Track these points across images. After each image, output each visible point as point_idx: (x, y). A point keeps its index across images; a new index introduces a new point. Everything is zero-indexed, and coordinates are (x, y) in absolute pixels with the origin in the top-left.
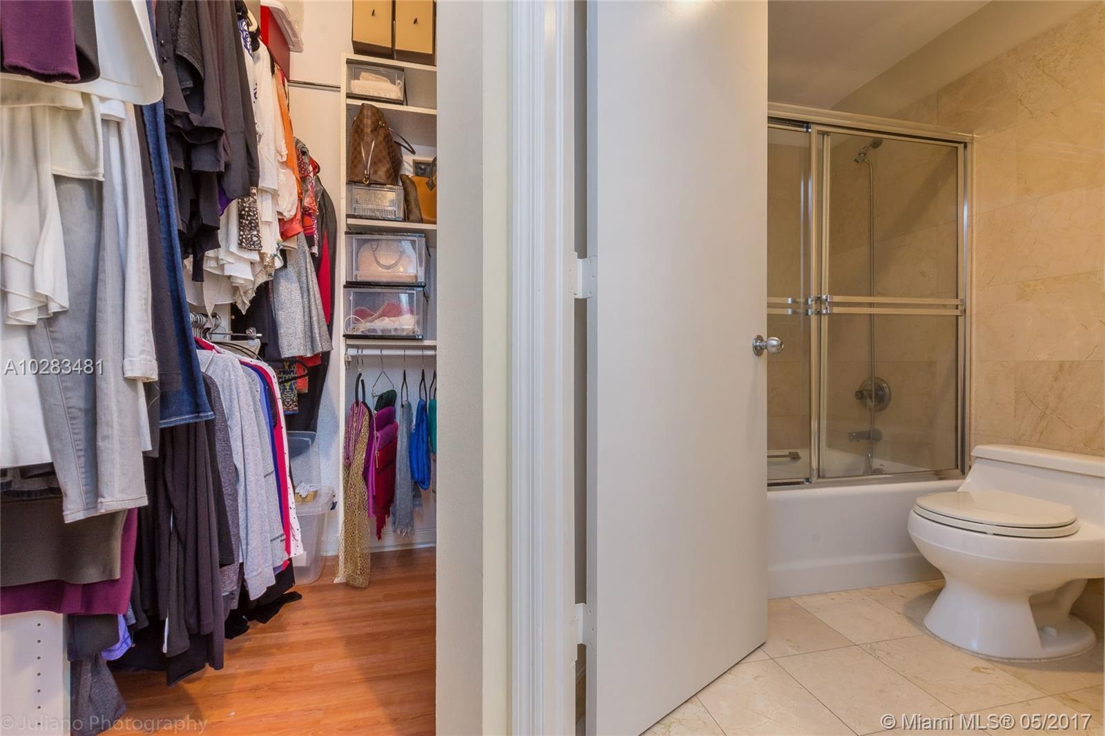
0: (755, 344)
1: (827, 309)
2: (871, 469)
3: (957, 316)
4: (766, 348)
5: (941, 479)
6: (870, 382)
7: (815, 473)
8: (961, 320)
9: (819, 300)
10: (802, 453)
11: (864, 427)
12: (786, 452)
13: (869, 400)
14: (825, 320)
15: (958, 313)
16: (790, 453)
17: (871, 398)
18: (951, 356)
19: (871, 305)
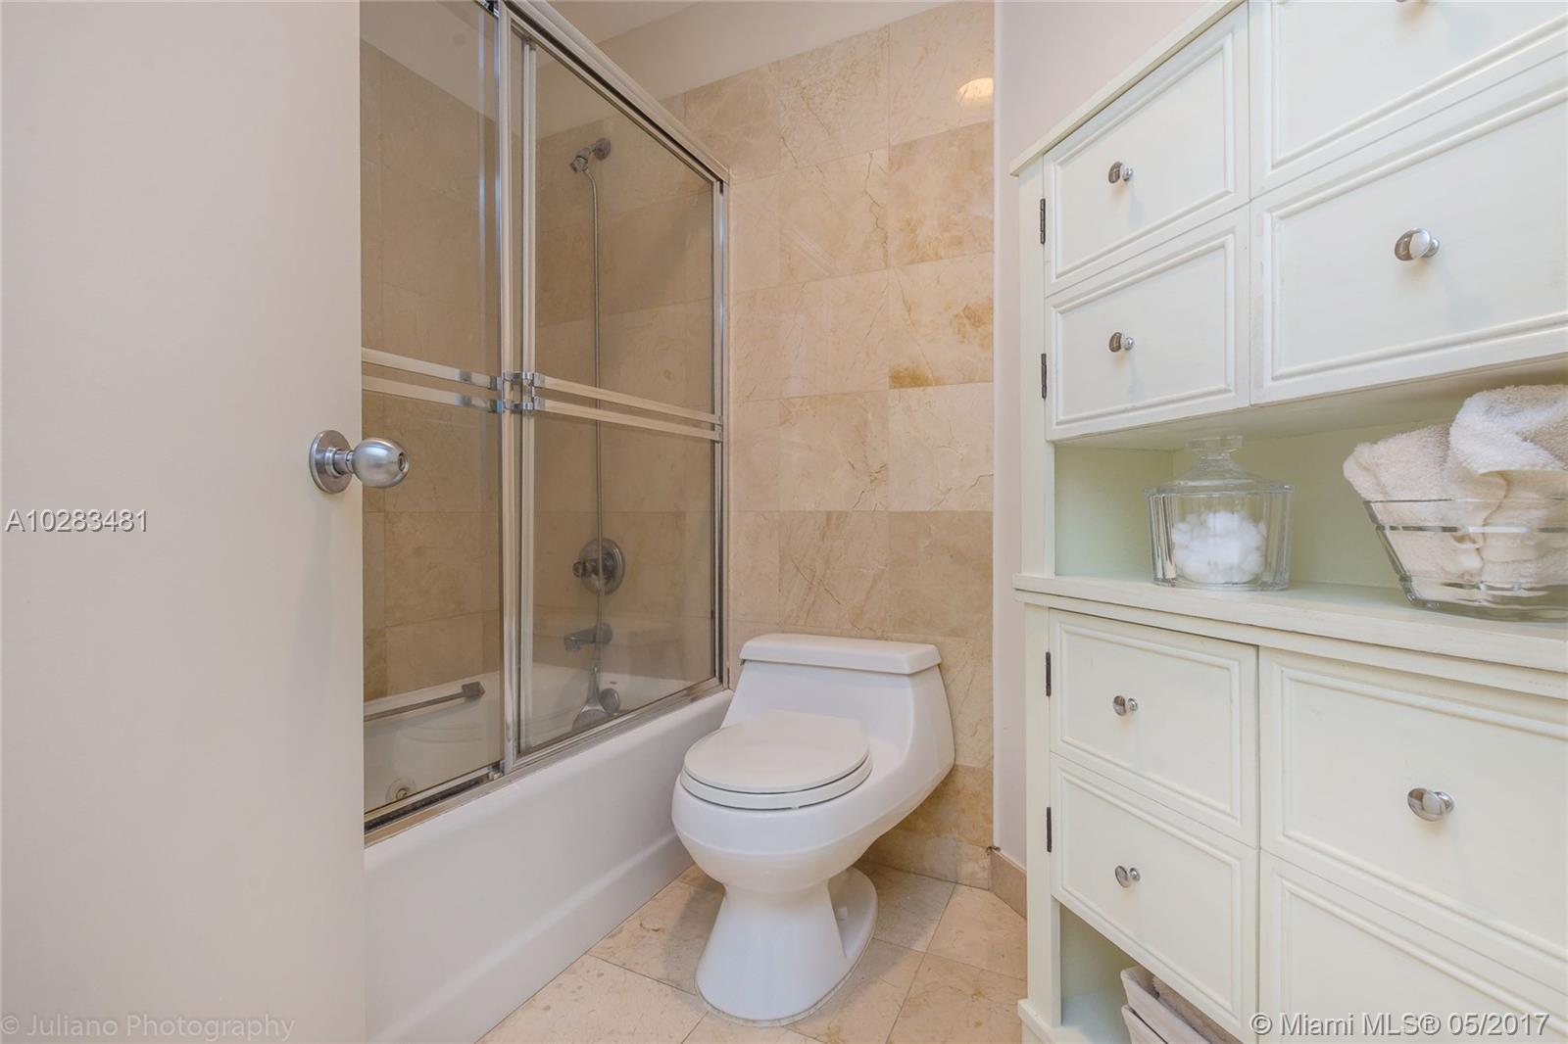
0: (319, 457)
1: (533, 401)
2: (598, 690)
3: (713, 442)
4: (355, 471)
5: (693, 700)
6: (595, 547)
7: (510, 747)
8: (718, 446)
9: (517, 379)
10: (487, 682)
11: (586, 623)
12: (455, 688)
13: (593, 576)
14: (529, 425)
15: (714, 435)
16: (463, 686)
17: (597, 574)
18: (706, 503)
19: (596, 403)
